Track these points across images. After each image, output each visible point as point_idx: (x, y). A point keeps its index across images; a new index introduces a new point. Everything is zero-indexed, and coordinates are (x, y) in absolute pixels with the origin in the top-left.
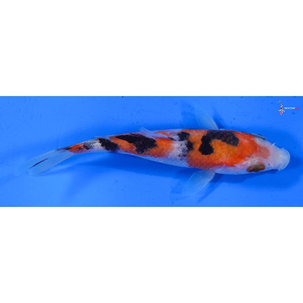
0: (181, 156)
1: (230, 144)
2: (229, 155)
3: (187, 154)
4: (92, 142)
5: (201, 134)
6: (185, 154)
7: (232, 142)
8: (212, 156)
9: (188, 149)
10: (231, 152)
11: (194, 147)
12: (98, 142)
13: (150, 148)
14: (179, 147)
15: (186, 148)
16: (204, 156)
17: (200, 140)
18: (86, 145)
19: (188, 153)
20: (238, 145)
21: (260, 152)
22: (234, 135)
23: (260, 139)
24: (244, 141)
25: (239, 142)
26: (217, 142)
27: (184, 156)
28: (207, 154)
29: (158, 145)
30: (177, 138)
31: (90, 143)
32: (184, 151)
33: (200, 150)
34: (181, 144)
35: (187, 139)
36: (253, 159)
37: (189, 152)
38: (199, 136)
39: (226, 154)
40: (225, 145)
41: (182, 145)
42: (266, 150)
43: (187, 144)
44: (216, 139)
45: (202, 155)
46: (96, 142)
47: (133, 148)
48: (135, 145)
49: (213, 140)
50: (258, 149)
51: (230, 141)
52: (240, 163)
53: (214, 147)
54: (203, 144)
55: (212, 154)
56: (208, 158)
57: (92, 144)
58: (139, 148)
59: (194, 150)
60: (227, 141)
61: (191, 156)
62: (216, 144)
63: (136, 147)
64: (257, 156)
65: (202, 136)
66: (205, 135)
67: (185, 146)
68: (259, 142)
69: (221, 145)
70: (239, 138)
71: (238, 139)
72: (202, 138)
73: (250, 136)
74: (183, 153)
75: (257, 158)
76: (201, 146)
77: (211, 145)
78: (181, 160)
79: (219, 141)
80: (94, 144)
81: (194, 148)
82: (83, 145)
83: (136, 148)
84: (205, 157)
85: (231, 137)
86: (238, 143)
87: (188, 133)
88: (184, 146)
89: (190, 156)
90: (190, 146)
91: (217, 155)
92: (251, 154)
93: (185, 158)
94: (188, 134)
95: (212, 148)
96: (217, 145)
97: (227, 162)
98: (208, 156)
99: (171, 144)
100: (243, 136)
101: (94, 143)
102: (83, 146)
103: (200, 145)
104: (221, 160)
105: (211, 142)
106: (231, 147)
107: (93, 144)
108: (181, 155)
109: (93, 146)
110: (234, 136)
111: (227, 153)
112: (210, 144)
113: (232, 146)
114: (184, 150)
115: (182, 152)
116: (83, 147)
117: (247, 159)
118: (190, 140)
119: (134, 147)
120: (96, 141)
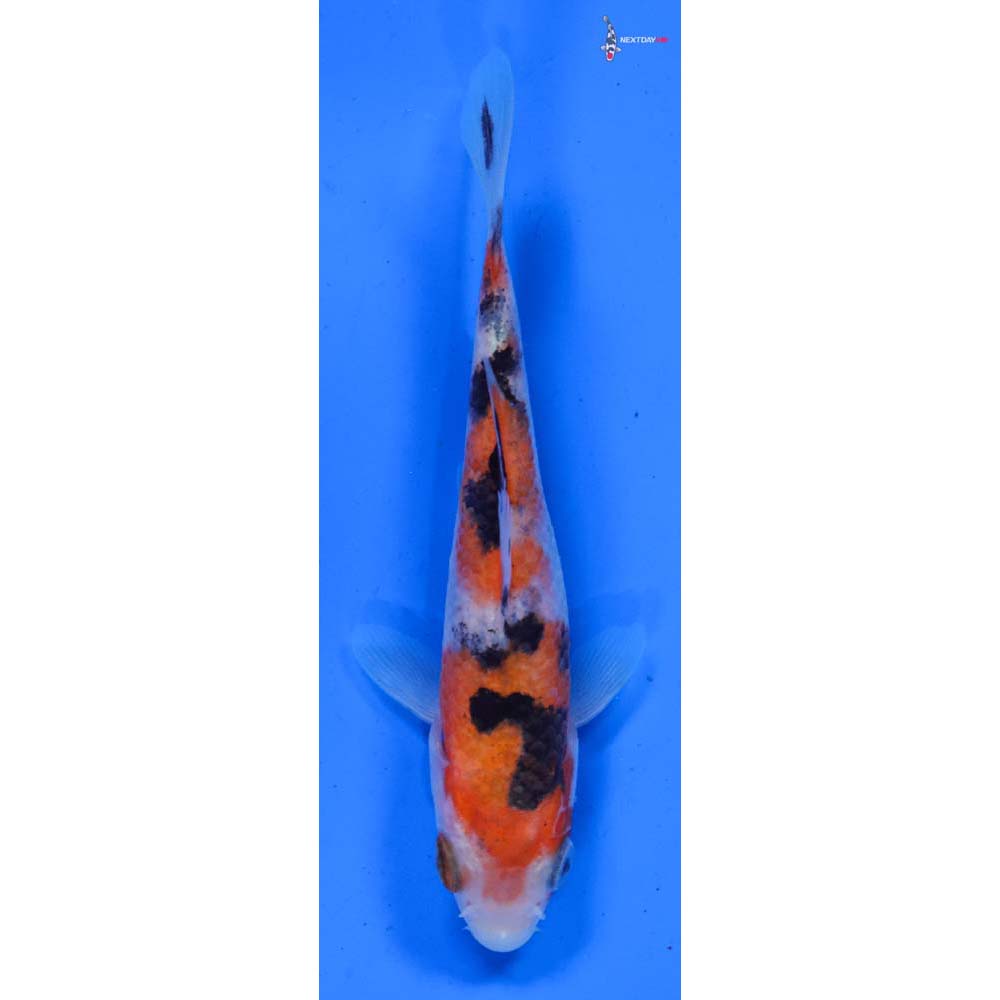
0: (461, 629)
1: (513, 786)
2: (476, 781)
3: (468, 651)
4: (502, 323)
5: (538, 687)
6: (469, 643)
7: (520, 789)
8: (467, 728)
9: (482, 655)
10: (485, 789)
11: (489, 672)
12: (498, 347)
13: (479, 527)
14: (485, 624)
15: (483, 648)
16: (468, 705)
17: (514, 690)
18: (494, 304)
19: (472, 653)
20: (514, 808)
21: (503, 876)
22: (549, 794)
23: (550, 871)
24: (531, 825)
25: (521, 812)
26: (512, 743)
27: (463, 641)
28: (473, 715)
29: (489, 556)
30: (514, 616)
31: (499, 320)
32: (476, 640)
33: (482, 690)
34: (494, 629)
35: (515, 648)
36: (472, 855)
37: (474, 657)
38: (530, 683)
39: (479, 771)
40: (508, 769)
41: (492, 634)
42: (514, 892)
43: (498, 649)
44: (525, 739)
45: (467, 697)
46: (498, 340)
47: (475, 471)
48: (485, 477)
49: (521, 732)
50: (511, 870)
51: (523, 784)
52: (458, 815)
53: (496, 733)
54: (503, 699)
55: (473, 727)
56: (462, 714)
57: (493, 323)
58: (477, 491)
59: (482, 674)
60: (522, 774)
61: (465, 663)
62: (508, 741)
63: (479, 483)
64: (485, 866)
65: (531, 694)
66: (537, 703)
67: (490, 645)
68: (539, 868)
69: (507, 755)
70: (538, 809)
71: (536, 807)
72: (522, 693)
73: (553, 840)
74: (470, 637)
75: (481, 870)
76: (495, 695)
77: (501, 725)
78: (453, 629)
79: (518, 751)
80: (493, 332)
81: (486, 672)
82: (496, 294)
83: (476, 480)
84: (464, 707)
85: (539, 786)
86: (521, 807)
87: (541, 645)
88: (488, 641)
89: (464, 660)
90: (492, 659)
91: (473, 743)
92: (490, 850)
93: (459, 644)
94: (534, 648)
95: (493, 729)
96: (503, 743)
97: (456, 774)
98: (469, 715)
99: (492, 598)
100: (548, 821)
101: (498, 333)
102: (492, 293)
103: (496, 690)
104: (459, 755)
105: (511, 724)
106: (503, 787)
107: (495, 328)
108: (465, 631)
109: (489, 327)
110: (546, 793)
111: (483, 775)
112: (506, 720)
113: (507, 792)
114: (479, 641)
115: (473, 636)
116: (488, 293)
117: (471, 838)
118: (511, 659)
119: (479, 473)
120: (502, 340)
